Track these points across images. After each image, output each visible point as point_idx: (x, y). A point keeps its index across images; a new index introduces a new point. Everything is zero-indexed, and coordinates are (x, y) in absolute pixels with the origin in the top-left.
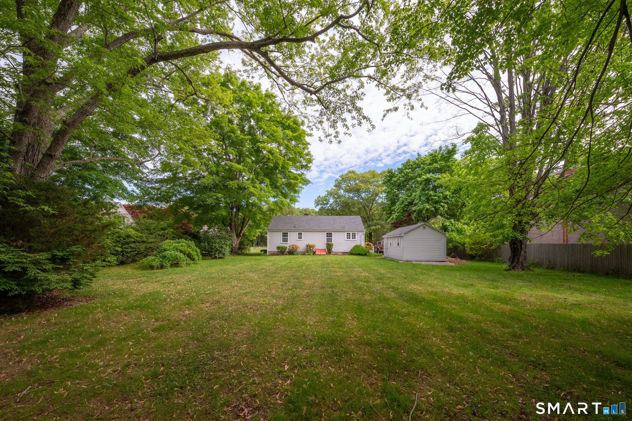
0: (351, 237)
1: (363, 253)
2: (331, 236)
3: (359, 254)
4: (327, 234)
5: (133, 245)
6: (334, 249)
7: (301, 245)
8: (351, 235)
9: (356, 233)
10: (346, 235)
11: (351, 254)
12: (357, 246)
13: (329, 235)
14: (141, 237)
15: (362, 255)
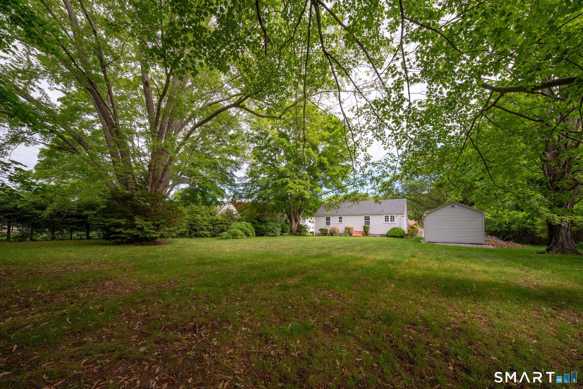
0: (390, 220)
1: (399, 235)
2: (369, 219)
3: (394, 236)
4: (365, 217)
5: (220, 226)
6: (371, 231)
7: (341, 228)
8: (390, 218)
9: (395, 216)
10: (384, 218)
11: (387, 236)
12: (394, 229)
13: (367, 219)
14: (225, 221)
15: (397, 237)
